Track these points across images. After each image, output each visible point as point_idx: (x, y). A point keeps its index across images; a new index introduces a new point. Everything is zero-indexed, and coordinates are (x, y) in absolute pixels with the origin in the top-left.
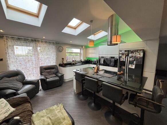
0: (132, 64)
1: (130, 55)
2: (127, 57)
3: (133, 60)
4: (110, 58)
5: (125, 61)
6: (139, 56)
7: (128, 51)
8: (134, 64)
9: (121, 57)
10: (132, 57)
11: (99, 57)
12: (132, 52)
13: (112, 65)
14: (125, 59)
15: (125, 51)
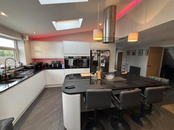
0: (103, 63)
1: (101, 55)
2: (99, 56)
3: (104, 59)
4: (81, 58)
5: (97, 60)
6: (107, 55)
7: (100, 51)
8: (104, 63)
9: (94, 57)
10: (103, 56)
11: (64, 57)
12: (103, 52)
13: (85, 66)
14: (97, 59)
15: (97, 51)
